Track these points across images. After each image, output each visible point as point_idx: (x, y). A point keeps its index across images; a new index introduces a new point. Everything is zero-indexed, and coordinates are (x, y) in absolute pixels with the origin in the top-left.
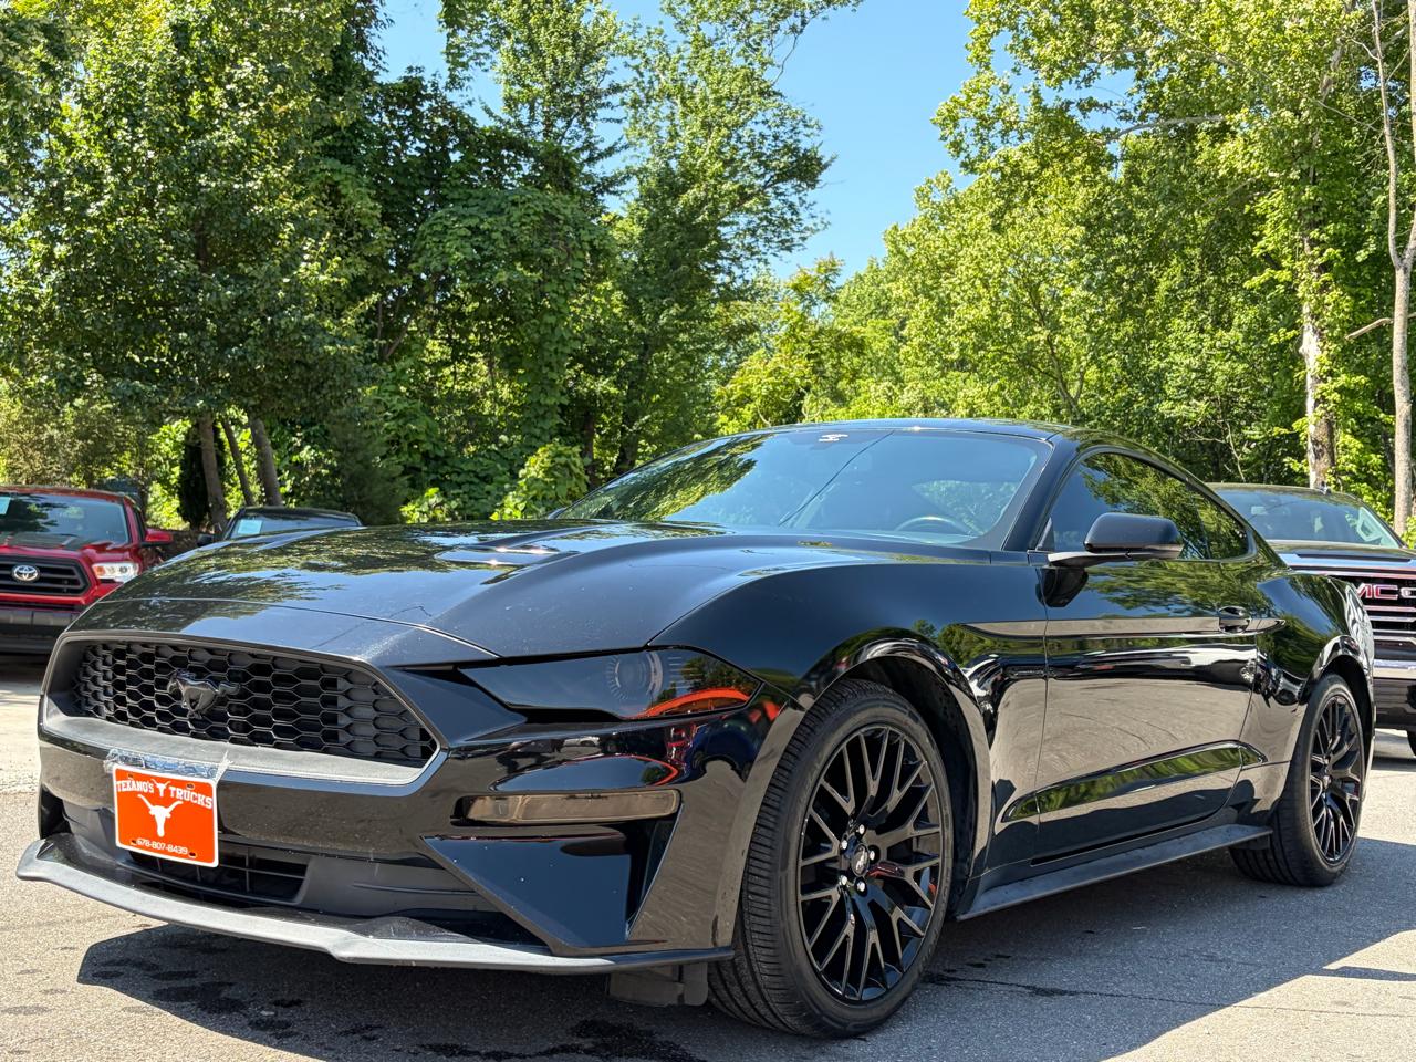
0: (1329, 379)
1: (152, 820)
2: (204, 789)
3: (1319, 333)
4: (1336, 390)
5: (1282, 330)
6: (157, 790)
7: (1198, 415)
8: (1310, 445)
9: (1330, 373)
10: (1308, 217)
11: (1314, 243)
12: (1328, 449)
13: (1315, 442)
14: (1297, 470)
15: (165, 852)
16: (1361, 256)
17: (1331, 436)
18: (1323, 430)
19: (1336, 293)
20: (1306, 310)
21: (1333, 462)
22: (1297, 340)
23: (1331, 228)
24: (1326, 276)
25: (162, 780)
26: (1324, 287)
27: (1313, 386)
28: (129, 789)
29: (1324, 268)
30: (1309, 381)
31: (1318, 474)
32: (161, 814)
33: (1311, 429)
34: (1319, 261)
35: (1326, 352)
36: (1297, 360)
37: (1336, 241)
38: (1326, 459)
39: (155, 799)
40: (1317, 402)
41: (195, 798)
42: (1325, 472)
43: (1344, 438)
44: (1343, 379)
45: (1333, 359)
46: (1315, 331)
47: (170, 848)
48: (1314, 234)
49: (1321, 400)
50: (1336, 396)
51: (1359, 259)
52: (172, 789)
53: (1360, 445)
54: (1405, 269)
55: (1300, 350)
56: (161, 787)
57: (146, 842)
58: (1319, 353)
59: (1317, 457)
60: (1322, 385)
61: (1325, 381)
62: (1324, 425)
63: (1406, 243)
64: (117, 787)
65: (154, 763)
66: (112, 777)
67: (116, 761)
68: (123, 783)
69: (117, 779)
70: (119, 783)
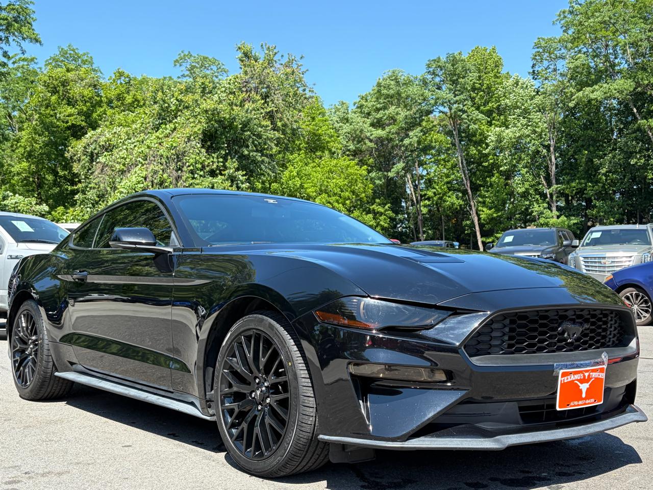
1: (581, 391)
6: (584, 376)
15: (585, 404)
25: (587, 371)
28: (569, 380)
32: (584, 387)
39: (583, 381)
41: (598, 376)
47: (588, 401)
52: (591, 374)
56: (587, 374)
57: (576, 403)
64: (561, 381)
65: (581, 364)
66: (558, 377)
67: (561, 369)
68: (565, 378)
69: (562, 377)
70: (562, 379)
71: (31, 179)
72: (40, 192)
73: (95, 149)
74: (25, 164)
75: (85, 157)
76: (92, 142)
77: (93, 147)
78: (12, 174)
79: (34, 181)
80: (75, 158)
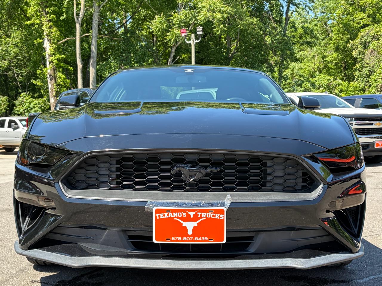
0: (53, 56)
2: (221, 212)
3: (49, 41)
4: (56, 59)
5: (38, 39)
6: (188, 215)
7: (5, 65)
8: (48, 76)
9: (54, 54)
10: (45, 4)
11: (47, 13)
12: (54, 78)
13: (50, 75)
14: (35, 84)
15: (193, 241)
16: (62, 18)
17: (55, 73)
18: (52, 72)
19: (55, 29)
20: (45, 33)
21: (56, 82)
22: (43, 43)
23: (52, 8)
24: (51, 23)
26: (50, 27)
27: (49, 58)
28: (166, 217)
29: (50, 21)
30: (47, 56)
31: (51, 85)
32: (190, 225)
33: (49, 71)
34: (49, 18)
35: (52, 47)
36: (44, 49)
37: (54, 12)
38: (53, 81)
39: (188, 219)
40: (50, 63)
41: (213, 216)
42: (53, 85)
43: (60, 74)
44: (58, 56)
45: (54, 49)
46: (48, 40)
47: (196, 239)
48: (47, 10)
49: (51, 62)
50: (56, 61)
51: (61, 19)
52: (199, 213)
53: (64, 77)
54: (79, 23)
55: (44, 46)
56: (192, 214)
57: (180, 239)
58: (50, 47)
59: (51, 80)
60: (52, 58)
61: (52, 56)
62: (53, 70)
63: (79, 16)
64: (156, 217)
65: (185, 204)
66: (152, 213)
67: (155, 206)
68: (161, 215)
69: (156, 213)
70: (158, 215)
71: (339, 65)
72: (346, 73)
73: (367, 39)
74: (335, 55)
75: (360, 45)
76: (365, 34)
77: (366, 38)
78: (327, 62)
79: (341, 66)
80: (354, 47)
